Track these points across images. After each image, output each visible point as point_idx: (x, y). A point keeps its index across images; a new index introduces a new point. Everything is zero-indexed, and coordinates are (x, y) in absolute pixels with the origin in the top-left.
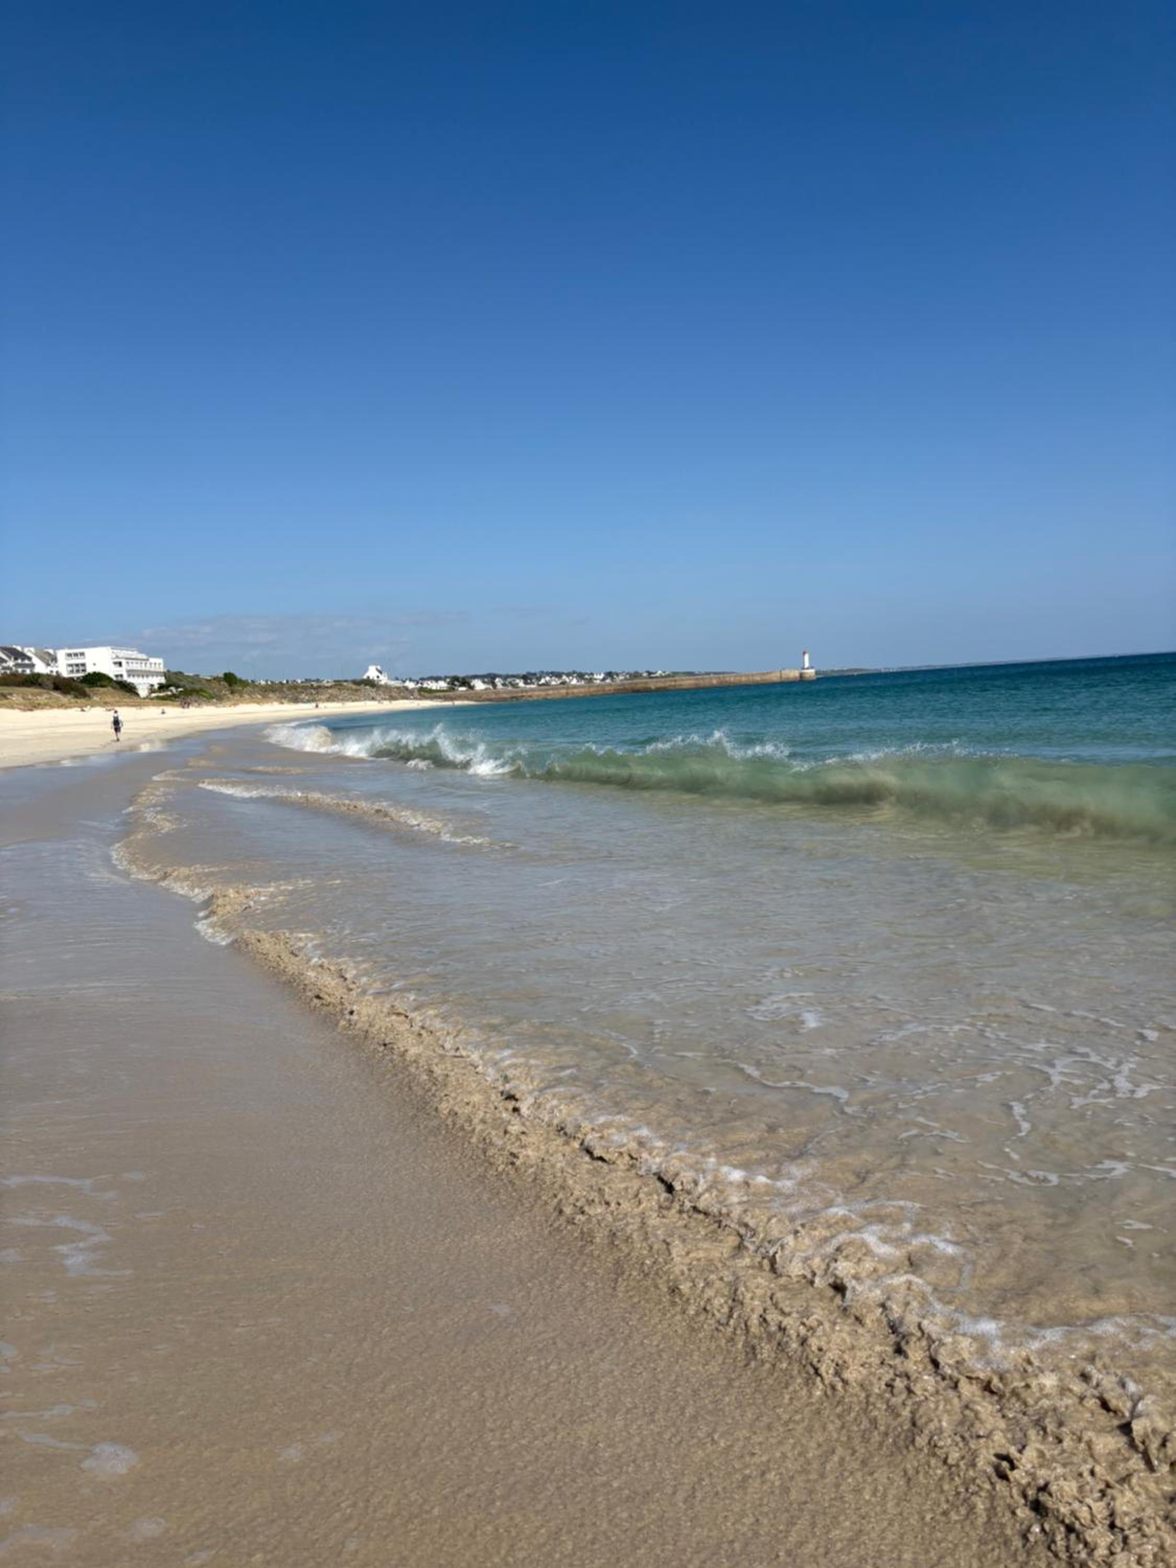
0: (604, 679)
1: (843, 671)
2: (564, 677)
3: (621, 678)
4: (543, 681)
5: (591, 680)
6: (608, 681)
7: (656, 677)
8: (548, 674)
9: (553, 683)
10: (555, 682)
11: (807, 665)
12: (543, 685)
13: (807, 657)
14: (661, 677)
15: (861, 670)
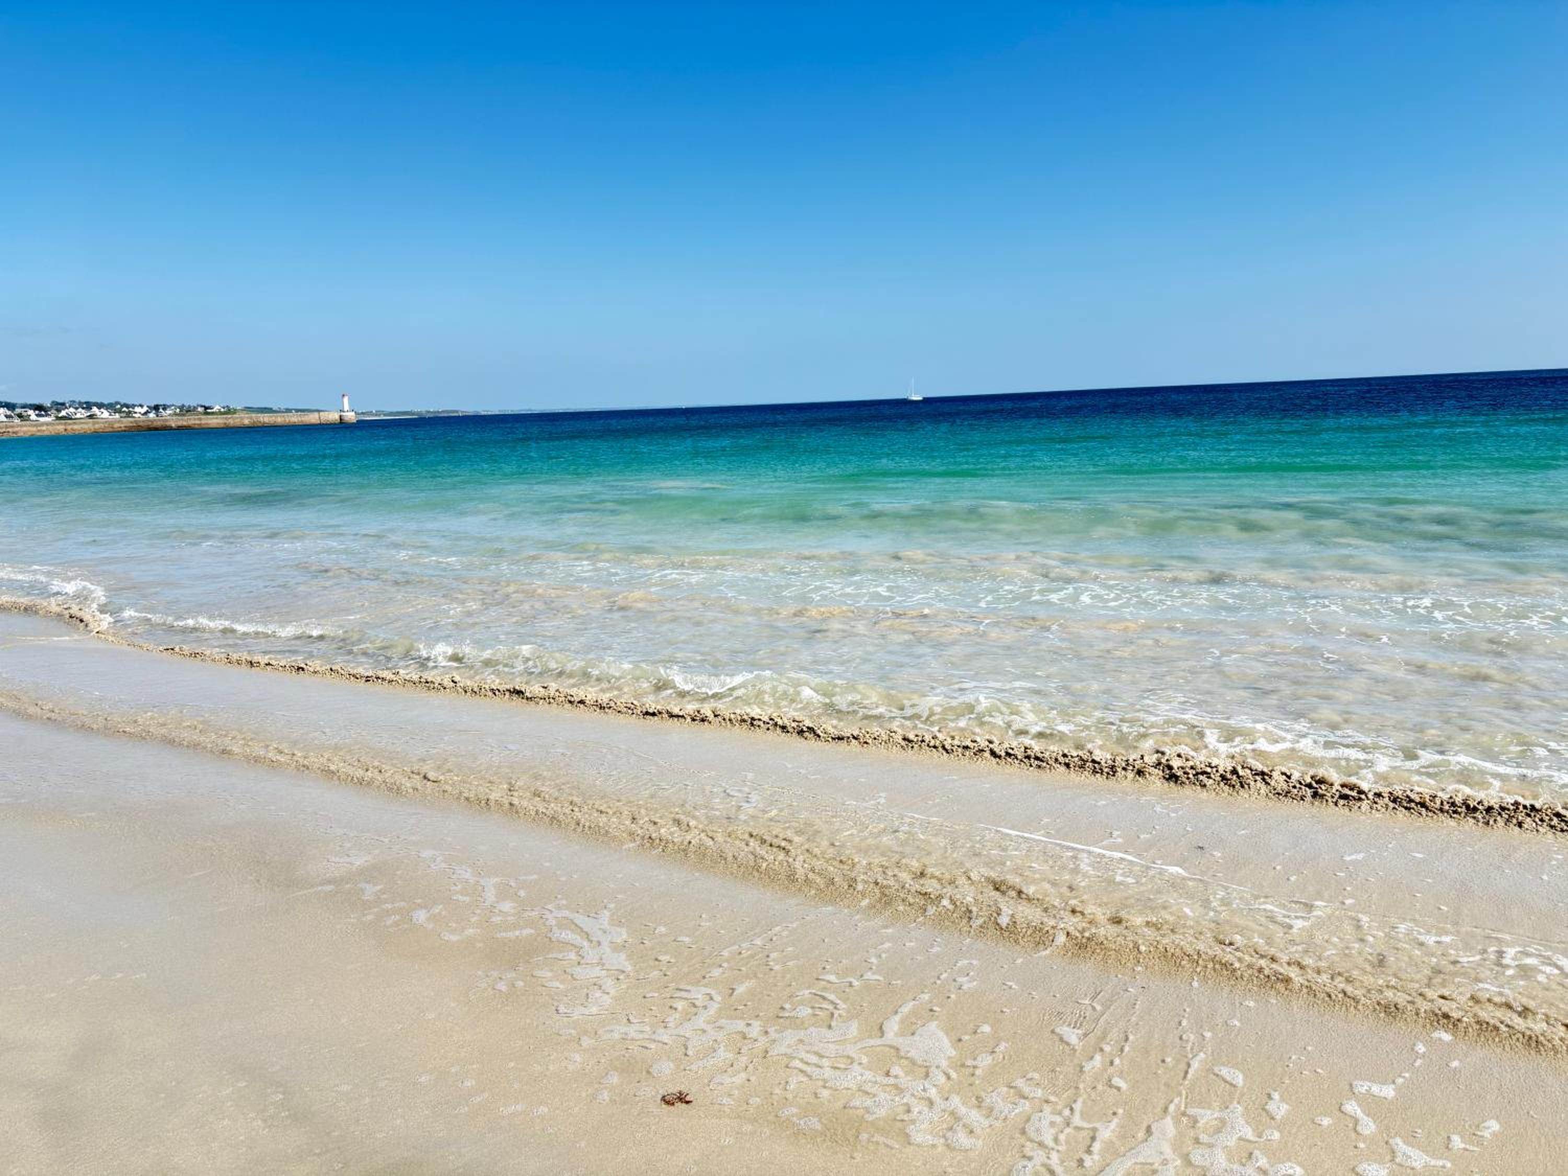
0: (146, 413)
1: (438, 412)
2: (95, 409)
3: (169, 412)
4: (63, 413)
5: (129, 414)
6: (152, 415)
7: (213, 413)
8: (72, 404)
9: (78, 416)
10: (81, 413)
11: (346, 407)
12: (63, 418)
13: (346, 400)
14: (221, 413)
15: (457, 412)
